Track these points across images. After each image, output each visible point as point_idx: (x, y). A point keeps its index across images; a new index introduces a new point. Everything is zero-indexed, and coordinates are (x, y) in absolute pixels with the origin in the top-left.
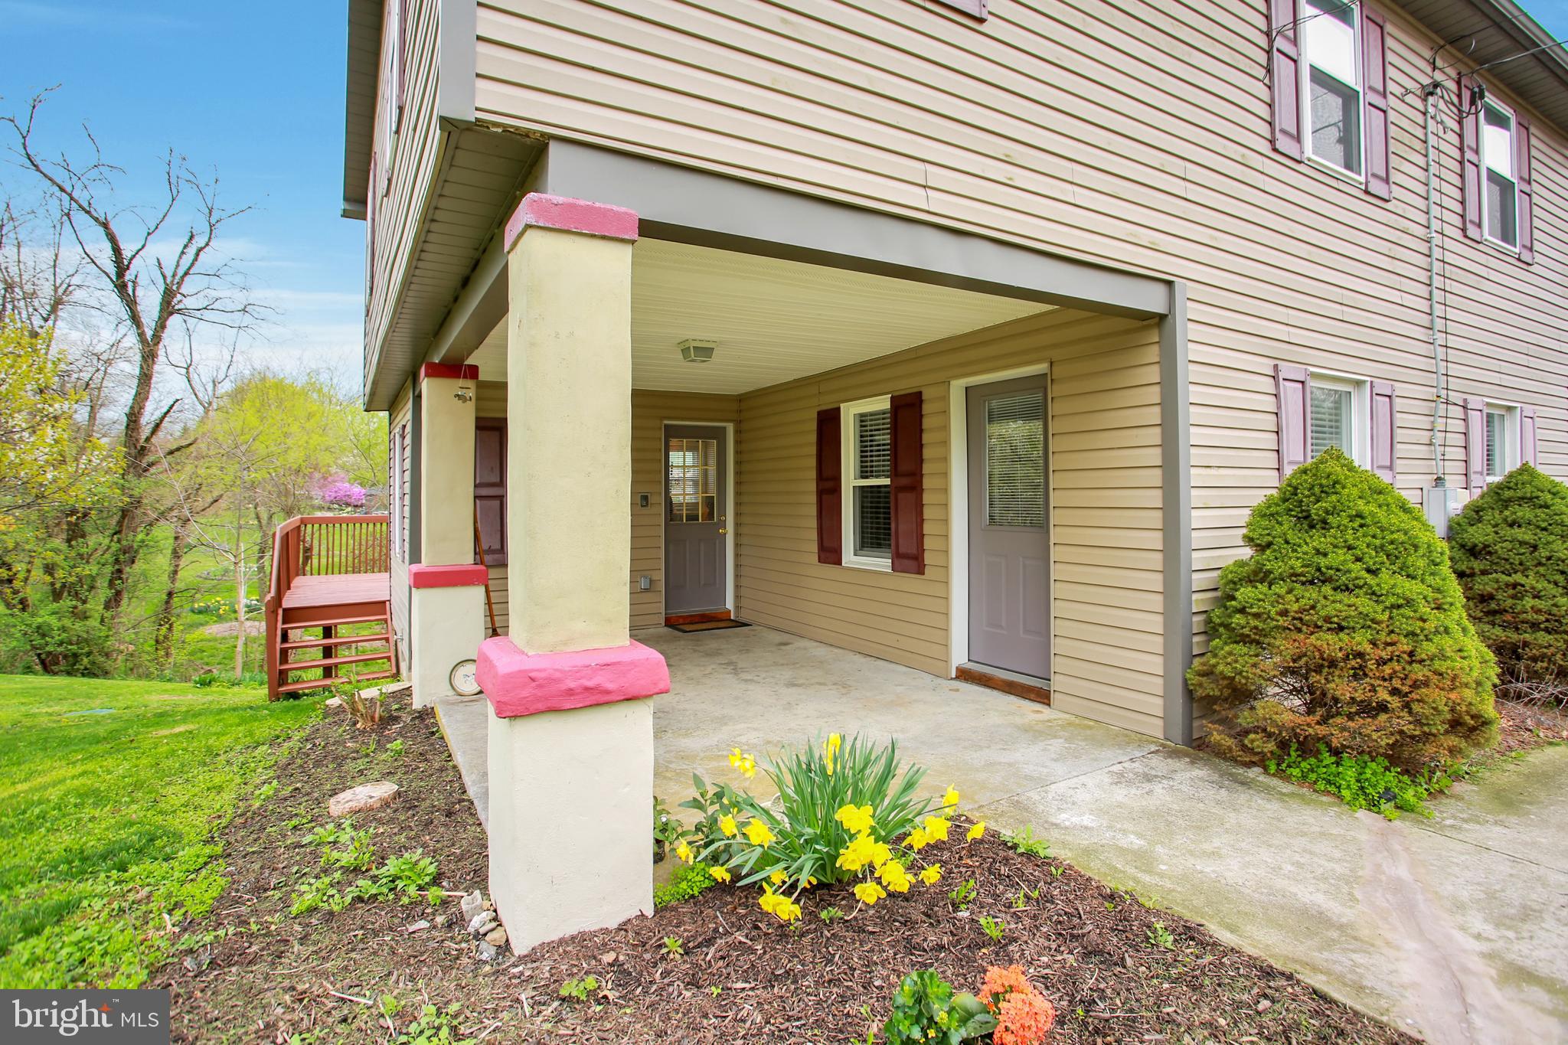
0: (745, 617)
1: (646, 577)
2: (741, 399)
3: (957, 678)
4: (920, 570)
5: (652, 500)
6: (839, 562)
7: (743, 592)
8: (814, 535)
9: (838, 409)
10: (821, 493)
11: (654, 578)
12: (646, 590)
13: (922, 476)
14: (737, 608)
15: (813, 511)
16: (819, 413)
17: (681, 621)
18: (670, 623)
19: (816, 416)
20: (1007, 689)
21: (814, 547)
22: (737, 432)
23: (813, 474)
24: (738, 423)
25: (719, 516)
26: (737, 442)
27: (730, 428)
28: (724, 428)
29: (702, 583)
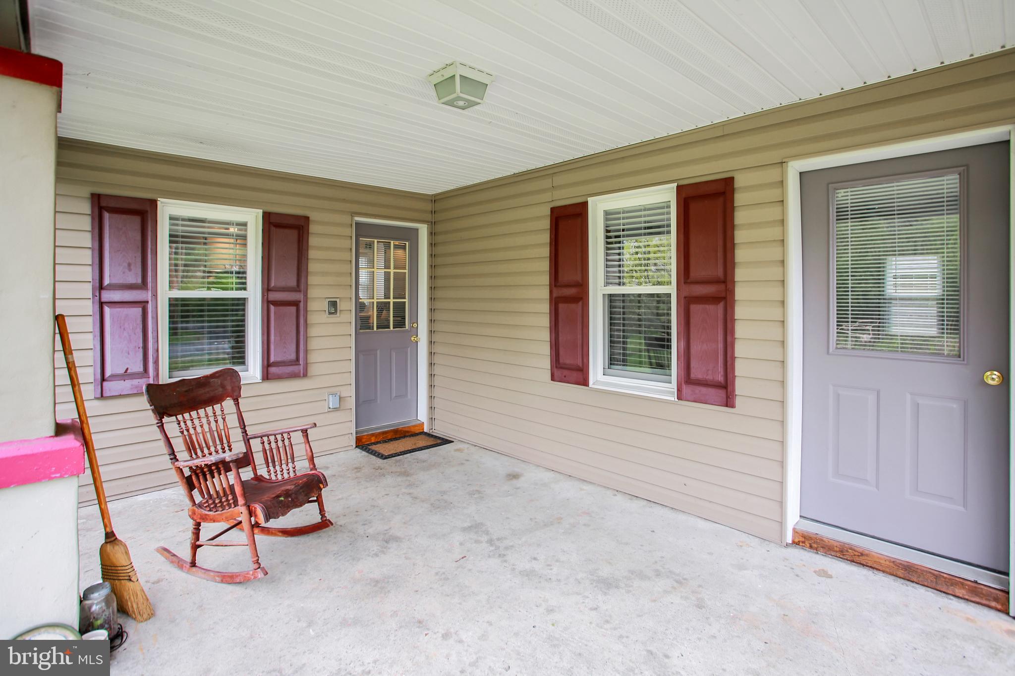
0: (440, 430)
1: (334, 394)
2: (435, 199)
3: (795, 543)
4: (729, 402)
5: (341, 306)
6: (585, 382)
7: (437, 403)
8: (546, 349)
9: (585, 205)
10: (556, 302)
11: (342, 395)
12: (336, 409)
13: (733, 282)
14: (432, 419)
15: (545, 321)
16: (552, 210)
17: (373, 440)
18: (362, 443)
19: (549, 213)
20: (900, 573)
21: (546, 363)
22: (432, 234)
23: (545, 279)
24: (432, 224)
25: (411, 322)
26: (432, 245)
27: (423, 231)
28: (417, 230)
29: (394, 395)
